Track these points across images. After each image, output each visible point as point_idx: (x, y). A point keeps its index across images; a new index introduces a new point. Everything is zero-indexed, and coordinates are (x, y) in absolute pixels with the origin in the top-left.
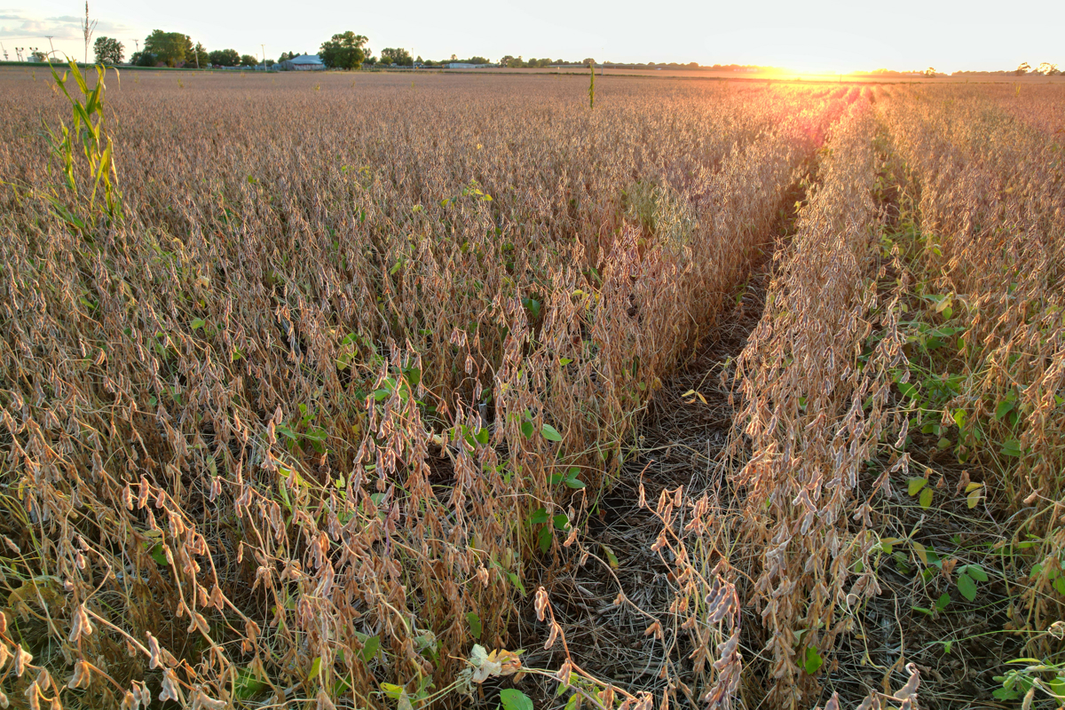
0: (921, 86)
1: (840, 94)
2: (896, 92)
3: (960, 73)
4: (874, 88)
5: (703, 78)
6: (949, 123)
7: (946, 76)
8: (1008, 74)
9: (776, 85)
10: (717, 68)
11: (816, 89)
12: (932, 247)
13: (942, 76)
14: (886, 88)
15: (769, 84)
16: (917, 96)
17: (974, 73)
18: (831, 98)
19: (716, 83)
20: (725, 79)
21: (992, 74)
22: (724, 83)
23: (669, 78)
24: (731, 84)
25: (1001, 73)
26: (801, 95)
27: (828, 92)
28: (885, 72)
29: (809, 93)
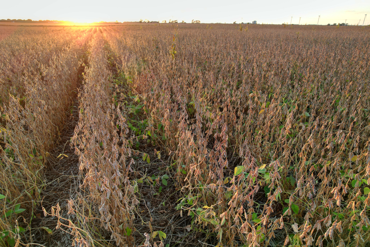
0: (115, 27)
1: (90, 31)
2: (108, 29)
3: (125, 22)
4: (101, 28)
5: (35, 26)
6: (125, 39)
7: (121, 23)
8: (138, 22)
9: (67, 28)
10: (40, 22)
11: (82, 29)
12: (129, 81)
13: (120, 23)
14: (104, 28)
15: (64, 28)
16: (115, 30)
17: (129, 22)
18: (87, 32)
19: (42, 28)
20: (45, 26)
21: (134, 22)
22: (45, 28)
23: (19, 26)
24: (49, 28)
25: (136, 22)
26: (76, 31)
27: (86, 30)
28: (103, 22)
29: (79, 30)
